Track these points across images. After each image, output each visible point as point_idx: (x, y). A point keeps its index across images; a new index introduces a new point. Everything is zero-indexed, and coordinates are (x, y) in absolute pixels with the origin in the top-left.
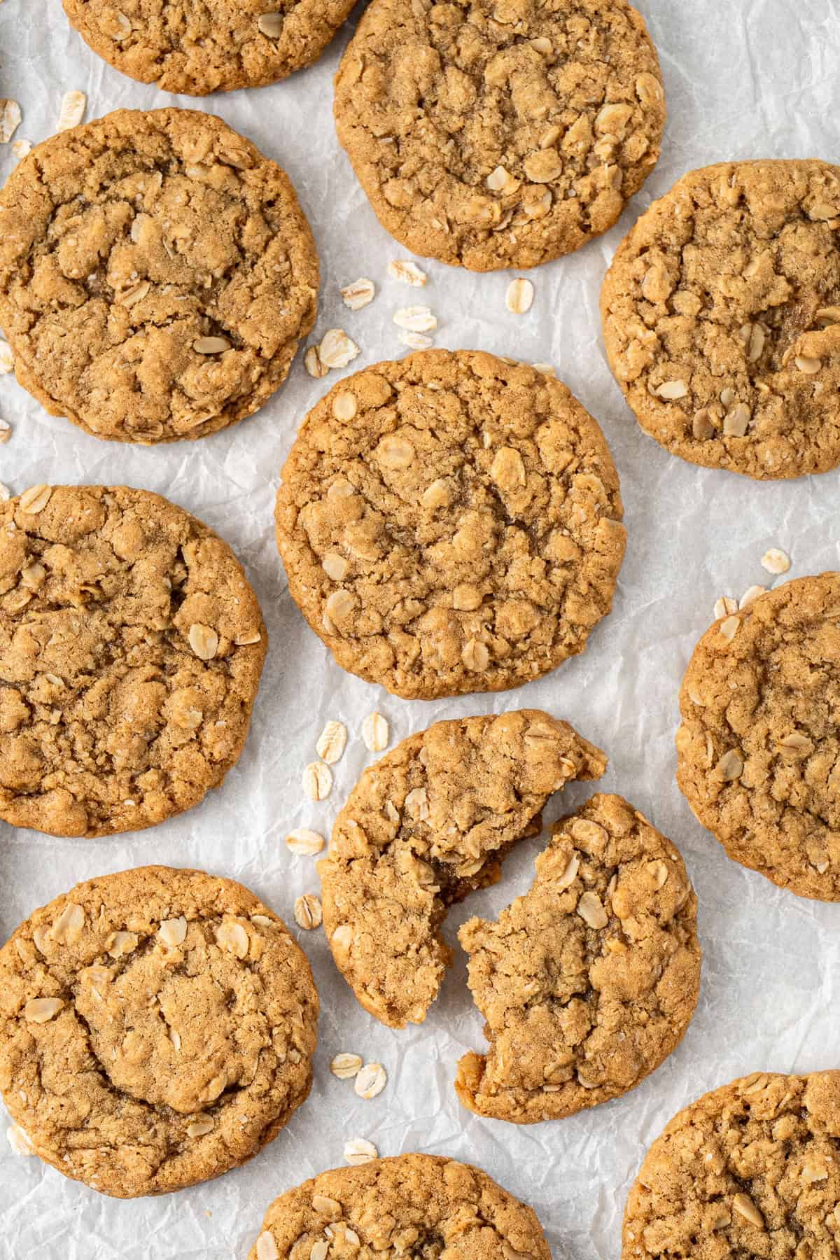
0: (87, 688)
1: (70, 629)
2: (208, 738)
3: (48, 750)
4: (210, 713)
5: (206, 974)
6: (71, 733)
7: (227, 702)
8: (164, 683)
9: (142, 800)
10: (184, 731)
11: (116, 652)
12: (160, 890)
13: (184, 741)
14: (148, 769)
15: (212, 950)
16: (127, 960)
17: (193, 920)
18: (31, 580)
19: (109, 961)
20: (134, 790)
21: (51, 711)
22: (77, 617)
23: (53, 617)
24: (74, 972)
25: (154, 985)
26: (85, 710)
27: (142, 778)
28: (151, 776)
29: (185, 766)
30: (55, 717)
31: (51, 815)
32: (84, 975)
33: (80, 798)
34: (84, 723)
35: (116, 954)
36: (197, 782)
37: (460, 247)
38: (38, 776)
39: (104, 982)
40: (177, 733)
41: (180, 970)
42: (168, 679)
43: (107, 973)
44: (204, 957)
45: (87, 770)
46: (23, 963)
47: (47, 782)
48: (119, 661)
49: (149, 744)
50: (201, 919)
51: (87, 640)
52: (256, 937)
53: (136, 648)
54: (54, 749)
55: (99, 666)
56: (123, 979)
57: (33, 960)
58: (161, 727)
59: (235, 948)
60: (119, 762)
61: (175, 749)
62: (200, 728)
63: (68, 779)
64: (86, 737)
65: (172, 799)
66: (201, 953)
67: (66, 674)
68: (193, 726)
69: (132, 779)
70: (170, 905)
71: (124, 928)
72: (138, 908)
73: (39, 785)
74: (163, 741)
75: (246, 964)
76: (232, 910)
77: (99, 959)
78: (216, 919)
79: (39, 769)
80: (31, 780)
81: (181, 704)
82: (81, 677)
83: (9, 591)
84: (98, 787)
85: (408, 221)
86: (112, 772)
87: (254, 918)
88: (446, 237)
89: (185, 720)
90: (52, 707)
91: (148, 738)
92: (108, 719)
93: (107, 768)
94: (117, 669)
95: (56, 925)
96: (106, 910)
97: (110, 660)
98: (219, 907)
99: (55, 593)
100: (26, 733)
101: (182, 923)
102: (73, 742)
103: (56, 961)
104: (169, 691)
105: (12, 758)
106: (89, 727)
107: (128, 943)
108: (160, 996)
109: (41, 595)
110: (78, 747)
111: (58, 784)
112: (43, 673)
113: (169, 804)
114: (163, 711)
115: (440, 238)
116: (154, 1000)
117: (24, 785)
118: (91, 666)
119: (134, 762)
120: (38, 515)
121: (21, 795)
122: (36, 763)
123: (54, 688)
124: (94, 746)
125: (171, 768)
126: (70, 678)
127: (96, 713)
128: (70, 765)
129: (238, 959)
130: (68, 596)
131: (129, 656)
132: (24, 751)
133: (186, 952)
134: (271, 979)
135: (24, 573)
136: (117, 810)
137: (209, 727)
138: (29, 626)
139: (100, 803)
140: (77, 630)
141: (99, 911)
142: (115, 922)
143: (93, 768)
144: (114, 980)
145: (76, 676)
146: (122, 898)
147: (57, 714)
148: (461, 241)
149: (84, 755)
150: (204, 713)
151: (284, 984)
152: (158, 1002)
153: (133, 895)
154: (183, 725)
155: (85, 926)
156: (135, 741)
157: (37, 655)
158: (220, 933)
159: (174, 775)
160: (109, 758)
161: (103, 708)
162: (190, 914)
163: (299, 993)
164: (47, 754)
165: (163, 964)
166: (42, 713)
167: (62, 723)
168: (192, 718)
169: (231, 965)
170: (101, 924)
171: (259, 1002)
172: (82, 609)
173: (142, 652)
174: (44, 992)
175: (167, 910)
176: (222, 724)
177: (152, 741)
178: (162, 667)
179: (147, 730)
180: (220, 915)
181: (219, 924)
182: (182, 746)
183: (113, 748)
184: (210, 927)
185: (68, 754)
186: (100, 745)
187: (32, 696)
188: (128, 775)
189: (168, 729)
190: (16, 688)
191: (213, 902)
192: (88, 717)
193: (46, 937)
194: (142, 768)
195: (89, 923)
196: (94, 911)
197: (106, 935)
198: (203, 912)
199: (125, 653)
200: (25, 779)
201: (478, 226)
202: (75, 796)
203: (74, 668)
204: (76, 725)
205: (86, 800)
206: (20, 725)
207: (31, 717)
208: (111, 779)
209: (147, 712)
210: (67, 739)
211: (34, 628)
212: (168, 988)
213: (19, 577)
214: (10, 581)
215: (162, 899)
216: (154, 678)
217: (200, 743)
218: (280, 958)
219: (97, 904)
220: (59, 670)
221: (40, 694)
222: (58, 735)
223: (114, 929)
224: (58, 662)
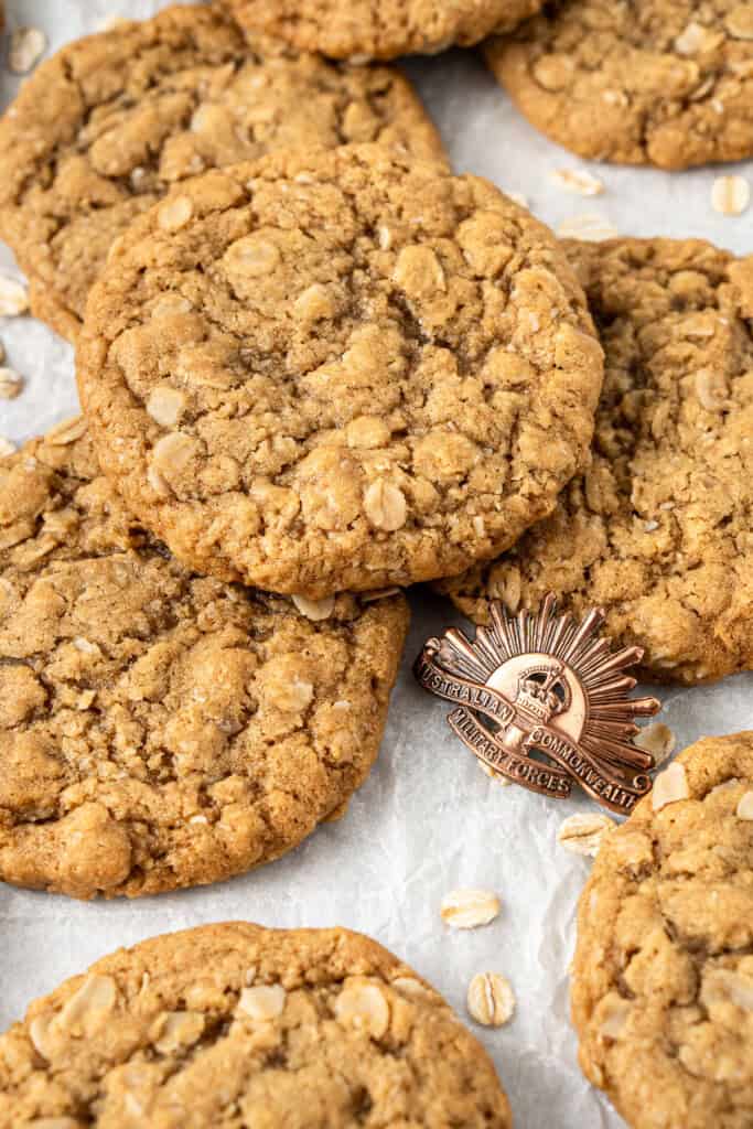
0: (134, 659)
1: (111, 580)
2: (321, 724)
3: (71, 749)
4: (324, 690)
5: (320, 1064)
6: (108, 723)
7: (351, 674)
8: (254, 651)
9: (217, 818)
10: (285, 715)
11: (180, 610)
12: (240, 944)
13: (284, 730)
14: (228, 774)
15: (329, 1028)
16: (187, 1053)
17: (295, 988)
18: (54, 525)
19: (157, 1056)
20: (205, 802)
21: (80, 692)
22: (124, 566)
23: (88, 566)
24: (96, 1079)
25: (232, 1084)
26: (132, 687)
27: (218, 785)
28: (234, 783)
29: (287, 767)
30: (85, 700)
31: (72, 843)
32: (112, 1080)
33: (120, 814)
34: (129, 706)
35: (167, 1047)
36: (305, 793)
37: (643, 129)
38: (55, 787)
39: (148, 1084)
40: (274, 717)
41: (275, 1059)
42: (260, 647)
43: (154, 1072)
44: (315, 1037)
45: (132, 776)
46: (10, 1071)
47: (69, 796)
48: (184, 623)
49: (231, 738)
50: (309, 986)
51: (137, 593)
52: (400, 1003)
53: (211, 605)
54: (82, 744)
55: (154, 631)
56: (180, 1080)
57: (27, 1066)
58: (249, 713)
59: (367, 1022)
60: (182, 762)
61: (271, 743)
62: (309, 712)
63: (101, 787)
64: (133, 726)
65: (265, 817)
66: (311, 1032)
67: (103, 638)
68: (302, 707)
69: (202, 789)
70: (257, 963)
71: (181, 1006)
72: (204, 972)
73: (56, 802)
74: (253, 734)
75: (383, 1046)
76: (358, 968)
77: (139, 1055)
78: (334, 987)
79: (58, 778)
80: (42, 793)
81: (279, 673)
82: (128, 642)
83: (23, 541)
84: (150, 797)
85: (569, 104)
86: (172, 778)
87: (397, 983)
88: (625, 114)
89: (286, 696)
90: (81, 685)
91: (228, 728)
92: (167, 700)
93: (164, 773)
94: (183, 631)
95: (69, 1007)
96: (151, 980)
97: (171, 623)
98: (337, 966)
99: (93, 535)
100: (39, 725)
101: (276, 993)
102: (112, 735)
103: (66, 1063)
104: (260, 662)
105: (16, 760)
106: (137, 713)
107: (188, 1027)
108: (243, 1102)
109: (71, 542)
110: (120, 741)
111: (86, 797)
112: (70, 639)
113: (260, 823)
114: (252, 687)
115: (615, 117)
116: (232, 1109)
117: (32, 804)
118: (143, 627)
119: (206, 762)
120: (71, 444)
121: (27, 822)
122: (53, 767)
123: (85, 657)
124: (144, 740)
125: (264, 773)
126: (110, 644)
127: (149, 689)
128: (106, 768)
129: (372, 1040)
130: (110, 536)
131: (201, 617)
132: (33, 750)
133: (285, 1033)
134: (430, 1069)
135: (46, 516)
136: (178, 835)
137: (323, 709)
138: (49, 579)
139: (151, 826)
140: (122, 580)
141: (140, 984)
142: (166, 996)
143: (142, 774)
144: (164, 1083)
145: (119, 641)
146: (178, 959)
147: (88, 695)
148: (645, 118)
149: (128, 754)
150: (316, 688)
151: (452, 1077)
152: (238, 1113)
153: (197, 953)
154: (284, 705)
155: (116, 1006)
156: (209, 731)
157: (61, 616)
158: (340, 1004)
159: (268, 784)
160: (168, 758)
161: (160, 682)
162: (290, 978)
163: (477, 1097)
164: (70, 756)
165: (247, 1048)
166: (66, 694)
167: (95, 709)
168: (296, 696)
169: (362, 1047)
170: (145, 1001)
171: (411, 1102)
172: (131, 553)
173: (221, 609)
174: (44, 1111)
175: (251, 972)
176: (343, 704)
177: (235, 735)
178: (252, 633)
179: (227, 717)
180: (340, 981)
181: (336, 994)
182: (281, 738)
183: (173, 740)
184: (324, 999)
185: (103, 752)
186: (155, 738)
187: (51, 673)
188: (196, 780)
189: (259, 714)
190: (26, 664)
191: (326, 958)
192: (136, 695)
193: (52, 1028)
194: (218, 773)
195: (122, 1002)
196: (132, 984)
197: (152, 1017)
198: (312, 975)
199: (194, 613)
200: (35, 793)
201: (667, 93)
202: (112, 814)
203: (116, 629)
204: (117, 709)
205: (129, 820)
206: (30, 717)
207: (47, 704)
208: (170, 786)
209: (228, 686)
210: (102, 730)
211: (57, 580)
212: (256, 1088)
213: (40, 521)
214: (24, 527)
215: (244, 956)
216: (238, 645)
217: (310, 736)
218: (443, 1037)
219: (135, 973)
220: (94, 634)
221: (63, 665)
222: (89, 726)
223: (165, 1006)
224: (93, 623)
